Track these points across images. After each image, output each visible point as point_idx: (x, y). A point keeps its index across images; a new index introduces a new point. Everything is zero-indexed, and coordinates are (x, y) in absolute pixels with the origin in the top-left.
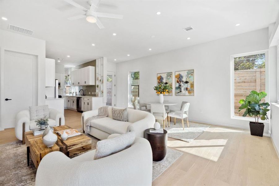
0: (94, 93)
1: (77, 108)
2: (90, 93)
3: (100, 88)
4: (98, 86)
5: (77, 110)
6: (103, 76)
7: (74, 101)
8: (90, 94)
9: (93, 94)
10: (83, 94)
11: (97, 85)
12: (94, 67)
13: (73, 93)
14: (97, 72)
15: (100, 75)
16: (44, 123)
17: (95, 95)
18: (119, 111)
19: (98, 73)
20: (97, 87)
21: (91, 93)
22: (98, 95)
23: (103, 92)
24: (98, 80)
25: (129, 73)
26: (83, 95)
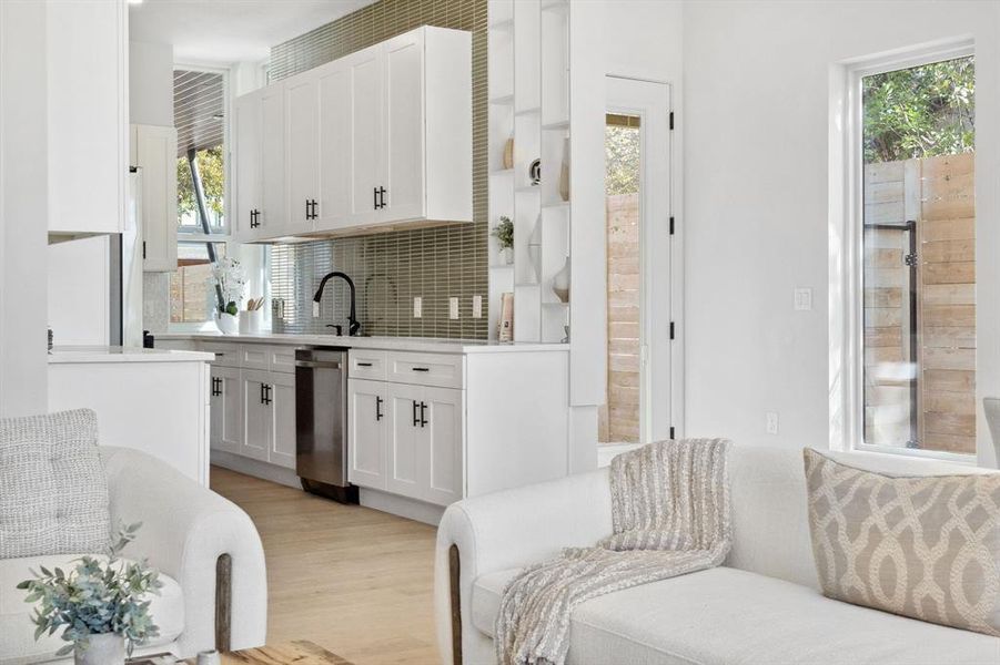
0: (466, 307)
1: (299, 452)
2: (418, 302)
3: (534, 247)
4: (508, 235)
5: (299, 471)
6: (566, 126)
7: (266, 388)
8: (418, 312)
9: (454, 313)
10: (352, 319)
11: (494, 220)
12: (466, 37)
13: (252, 305)
14: (494, 90)
15: (537, 111)
16: (112, 606)
17: (477, 330)
18: (920, 499)
19: (509, 100)
20: (493, 243)
21: (436, 304)
22: (510, 326)
23: (565, 296)
24: (507, 164)
25: (835, 77)
26: (346, 326)
